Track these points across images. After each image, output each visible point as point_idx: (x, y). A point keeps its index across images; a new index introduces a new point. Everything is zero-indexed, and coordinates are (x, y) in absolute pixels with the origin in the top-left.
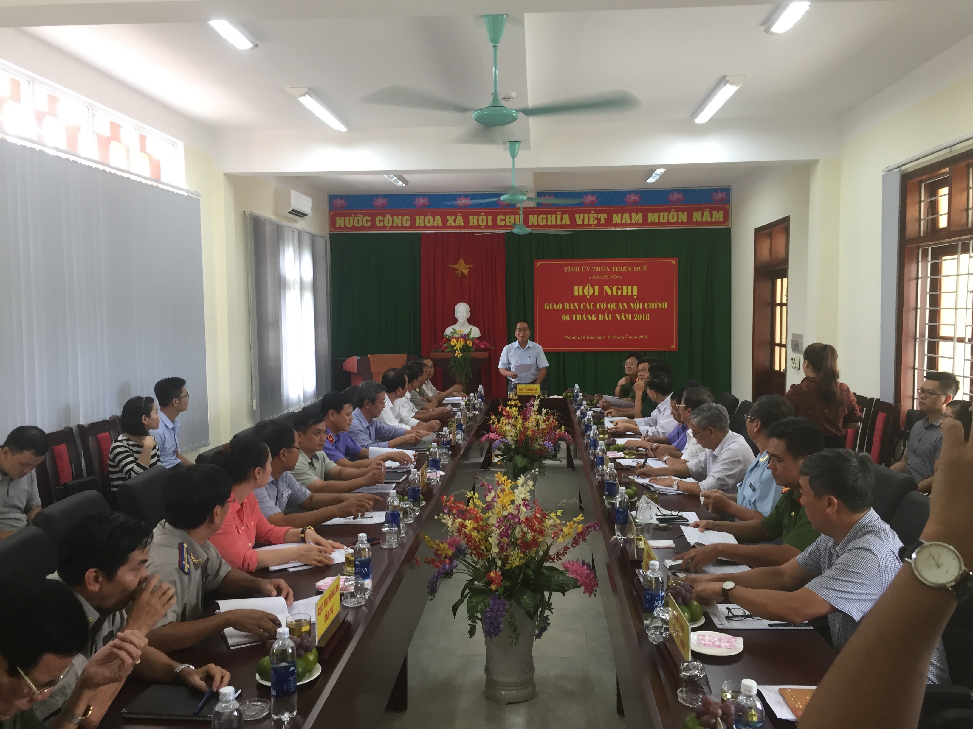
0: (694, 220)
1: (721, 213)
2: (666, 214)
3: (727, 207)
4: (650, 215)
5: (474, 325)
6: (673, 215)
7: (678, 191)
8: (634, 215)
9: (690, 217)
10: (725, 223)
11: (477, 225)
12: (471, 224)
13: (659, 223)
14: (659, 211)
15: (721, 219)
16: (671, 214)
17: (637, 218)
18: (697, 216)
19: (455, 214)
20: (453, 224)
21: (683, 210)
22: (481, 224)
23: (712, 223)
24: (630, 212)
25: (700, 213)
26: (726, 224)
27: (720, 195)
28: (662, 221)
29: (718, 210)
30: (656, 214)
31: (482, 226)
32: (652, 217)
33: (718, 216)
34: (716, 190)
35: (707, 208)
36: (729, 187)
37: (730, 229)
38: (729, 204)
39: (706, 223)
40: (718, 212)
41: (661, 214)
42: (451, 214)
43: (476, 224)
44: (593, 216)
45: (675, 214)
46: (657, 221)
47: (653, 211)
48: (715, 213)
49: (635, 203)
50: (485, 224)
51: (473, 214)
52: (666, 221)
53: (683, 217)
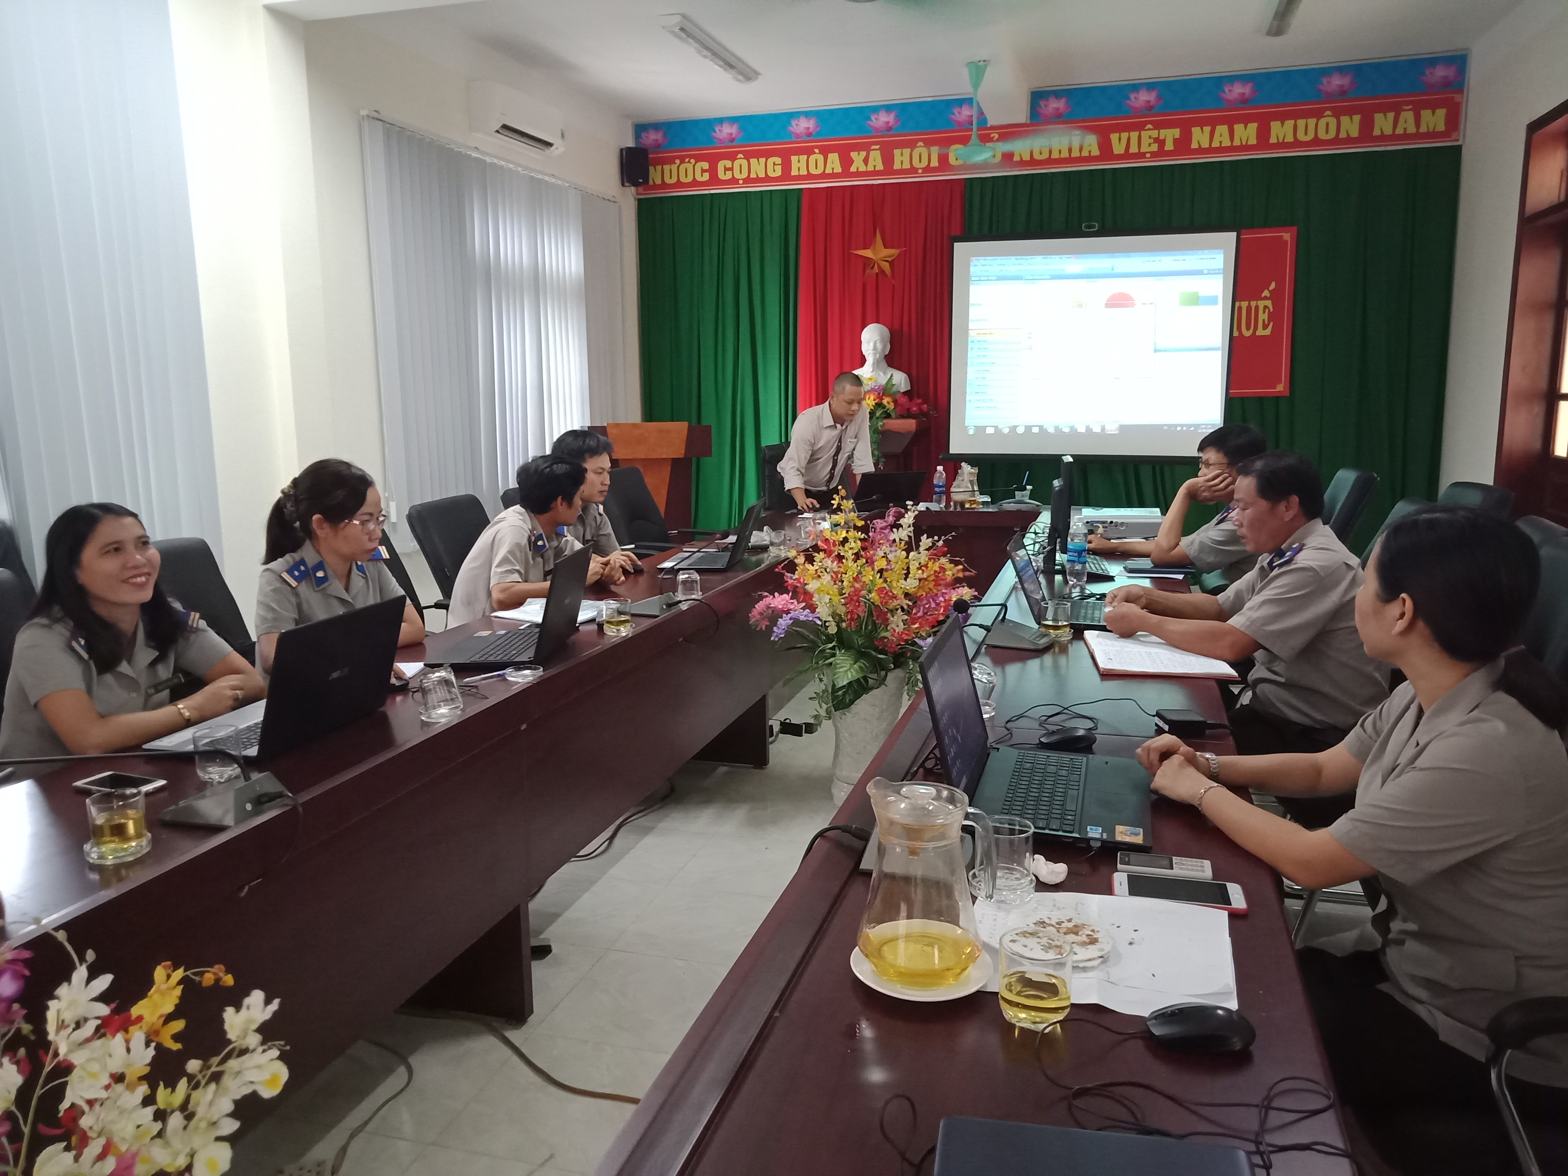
0: (1377, 132)
1: (1441, 113)
2: (1312, 122)
3: (1457, 98)
4: (1275, 126)
5: (899, 369)
6: (1327, 124)
7: (1341, 70)
8: (1239, 128)
9: (1367, 126)
10: (1450, 136)
11: (909, 167)
12: (897, 166)
13: (1297, 144)
14: (1295, 115)
15: (1441, 127)
16: (1323, 122)
17: (1247, 133)
18: (1383, 123)
19: (866, 148)
20: (863, 168)
21: (1350, 112)
22: (916, 164)
23: (1418, 136)
24: (1230, 122)
25: (1391, 115)
26: (1453, 138)
27: (1441, 72)
28: (1302, 137)
29: (1433, 106)
30: (1290, 124)
31: (918, 169)
32: (1280, 131)
33: (1434, 120)
34: (1433, 62)
35: (1408, 103)
36: (1464, 53)
37: (1459, 148)
38: (1461, 91)
39: (1406, 137)
40: (1433, 113)
41: (1301, 123)
42: (858, 148)
43: (907, 166)
44: (1148, 134)
45: (1333, 121)
46: (1290, 139)
47: (1282, 117)
48: (1426, 114)
49: (1244, 100)
50: (924, 164)
51: (902, 145)
52: (1310, 136)
53: (1351, 126)
